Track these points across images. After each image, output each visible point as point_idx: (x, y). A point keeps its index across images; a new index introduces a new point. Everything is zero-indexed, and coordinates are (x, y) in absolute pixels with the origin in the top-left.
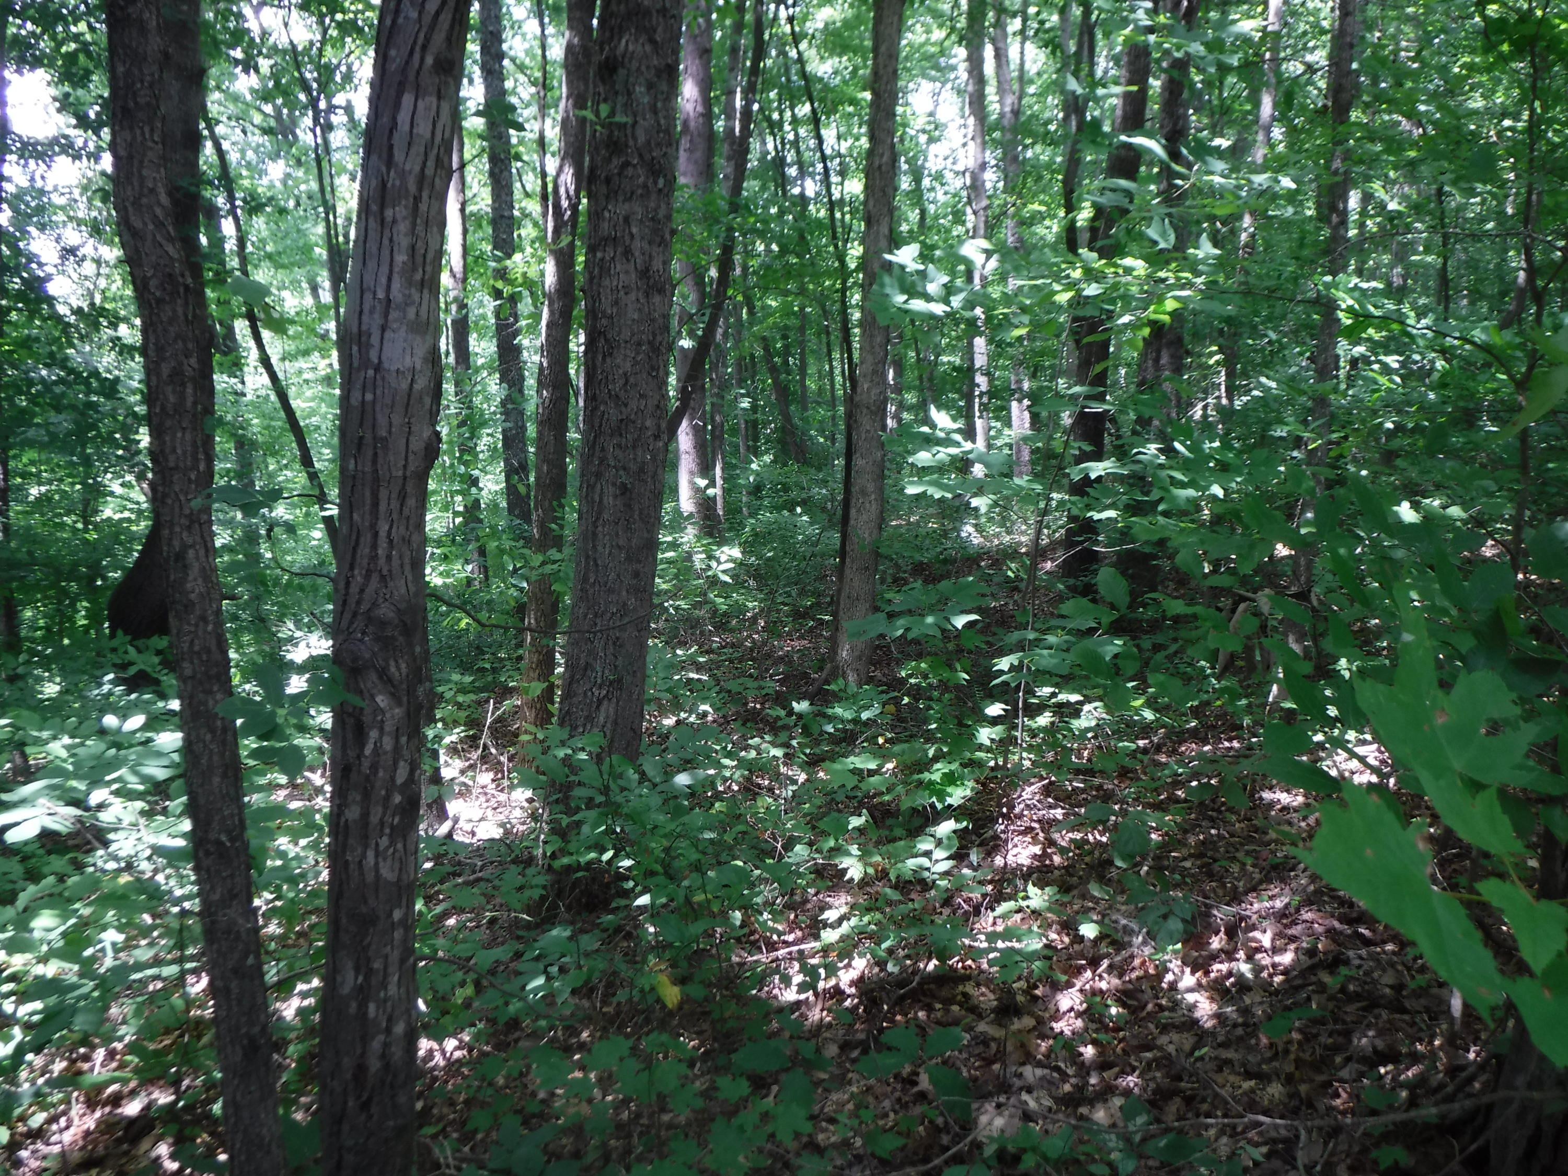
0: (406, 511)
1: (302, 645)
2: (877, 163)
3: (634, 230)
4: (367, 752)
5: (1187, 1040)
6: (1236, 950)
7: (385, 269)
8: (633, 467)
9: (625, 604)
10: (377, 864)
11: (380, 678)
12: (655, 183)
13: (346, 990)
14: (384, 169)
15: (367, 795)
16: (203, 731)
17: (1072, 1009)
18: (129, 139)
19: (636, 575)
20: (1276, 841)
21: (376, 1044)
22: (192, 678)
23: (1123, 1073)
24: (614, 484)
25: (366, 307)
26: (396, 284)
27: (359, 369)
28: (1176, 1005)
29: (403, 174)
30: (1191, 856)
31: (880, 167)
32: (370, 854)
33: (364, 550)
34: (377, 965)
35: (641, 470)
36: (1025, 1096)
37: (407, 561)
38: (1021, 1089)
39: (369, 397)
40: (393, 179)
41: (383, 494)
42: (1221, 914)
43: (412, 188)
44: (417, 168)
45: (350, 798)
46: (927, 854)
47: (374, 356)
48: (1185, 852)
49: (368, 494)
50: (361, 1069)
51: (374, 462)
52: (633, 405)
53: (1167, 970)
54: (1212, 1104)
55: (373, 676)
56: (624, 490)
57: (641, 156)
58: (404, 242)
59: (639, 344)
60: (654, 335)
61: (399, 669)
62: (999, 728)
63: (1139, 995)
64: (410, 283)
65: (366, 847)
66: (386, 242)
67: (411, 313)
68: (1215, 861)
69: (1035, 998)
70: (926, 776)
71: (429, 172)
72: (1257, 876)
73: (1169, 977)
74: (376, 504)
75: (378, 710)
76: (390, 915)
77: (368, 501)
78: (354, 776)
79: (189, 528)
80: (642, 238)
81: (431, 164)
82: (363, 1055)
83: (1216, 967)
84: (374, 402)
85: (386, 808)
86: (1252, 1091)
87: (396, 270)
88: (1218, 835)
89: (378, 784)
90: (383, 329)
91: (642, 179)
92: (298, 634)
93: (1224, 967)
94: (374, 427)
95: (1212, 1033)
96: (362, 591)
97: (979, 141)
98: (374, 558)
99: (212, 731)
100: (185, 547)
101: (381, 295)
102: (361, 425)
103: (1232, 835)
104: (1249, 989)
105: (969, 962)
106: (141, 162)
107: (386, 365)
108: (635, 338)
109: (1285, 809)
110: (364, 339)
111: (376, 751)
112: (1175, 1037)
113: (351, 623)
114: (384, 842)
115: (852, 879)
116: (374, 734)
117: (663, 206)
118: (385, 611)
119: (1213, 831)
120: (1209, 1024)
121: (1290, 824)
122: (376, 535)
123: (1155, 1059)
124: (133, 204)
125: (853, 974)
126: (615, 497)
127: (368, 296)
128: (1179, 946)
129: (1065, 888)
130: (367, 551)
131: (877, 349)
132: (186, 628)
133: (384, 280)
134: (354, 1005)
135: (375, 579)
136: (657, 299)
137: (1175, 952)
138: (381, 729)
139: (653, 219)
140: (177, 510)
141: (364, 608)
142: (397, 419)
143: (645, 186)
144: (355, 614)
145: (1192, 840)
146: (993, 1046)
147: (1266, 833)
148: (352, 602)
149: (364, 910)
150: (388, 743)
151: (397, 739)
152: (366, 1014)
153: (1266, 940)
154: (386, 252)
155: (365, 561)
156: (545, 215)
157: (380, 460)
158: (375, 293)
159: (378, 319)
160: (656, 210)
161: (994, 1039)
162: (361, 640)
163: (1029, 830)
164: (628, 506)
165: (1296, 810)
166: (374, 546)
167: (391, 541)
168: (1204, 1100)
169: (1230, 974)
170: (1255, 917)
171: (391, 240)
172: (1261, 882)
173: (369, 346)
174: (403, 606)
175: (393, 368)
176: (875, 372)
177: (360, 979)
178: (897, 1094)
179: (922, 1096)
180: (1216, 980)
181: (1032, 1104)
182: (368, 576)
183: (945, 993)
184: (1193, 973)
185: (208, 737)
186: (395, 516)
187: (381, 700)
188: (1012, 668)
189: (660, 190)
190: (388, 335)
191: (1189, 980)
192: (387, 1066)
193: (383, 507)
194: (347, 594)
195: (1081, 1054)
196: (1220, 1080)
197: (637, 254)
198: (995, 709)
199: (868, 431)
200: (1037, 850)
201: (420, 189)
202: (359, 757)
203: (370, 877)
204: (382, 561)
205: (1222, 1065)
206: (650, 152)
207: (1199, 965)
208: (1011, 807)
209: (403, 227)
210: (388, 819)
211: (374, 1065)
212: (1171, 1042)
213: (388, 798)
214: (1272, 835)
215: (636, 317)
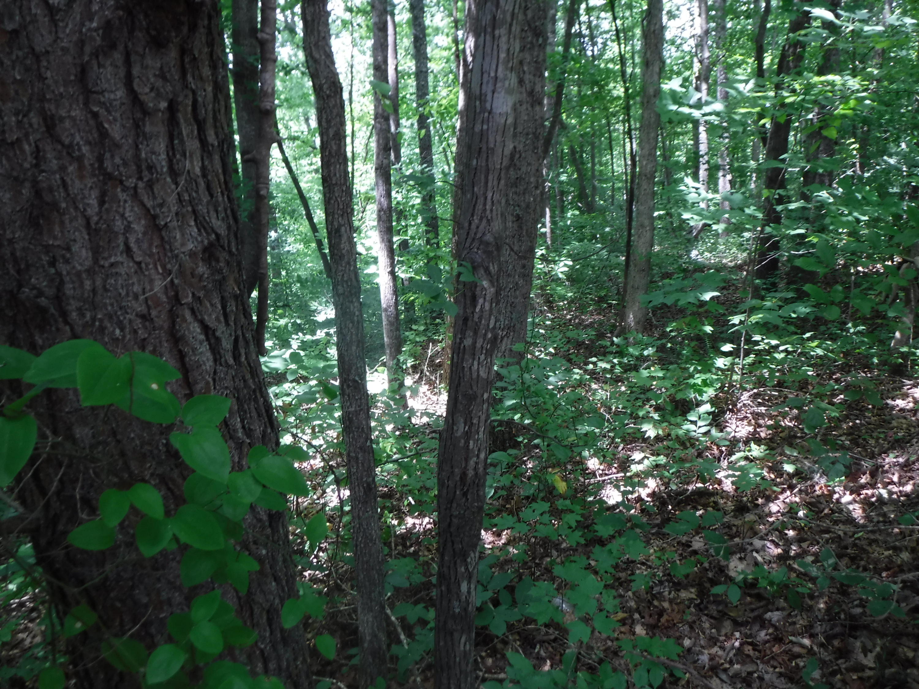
0: (500, 187)
1: (323, 313)
2: (652, 29)
3: (525, 68)
4: (477, 310)
5: (849, 529)
6: (876, 483)
7: (494, 62)
8: (523, 205)
9: (517, 283)
10: (478, 368)
11: (485, 272)
12: (537, 40)
13: (459, 434)
14: (494, 9)
15: (476, 332)
16: (348, 322)
17: (779, 512)
18: (312, 10)
19: (524, 266)
20: (897, 427)
21: (472, 463)
22: (343, 294)
23: (812, 544)
24: (512, 215)
25: (485, 80)
26: (500, 69)
27: (480, 113)
28: (841, 511)
29: (504, 12)
30: (844, 434)
31: (654, 31)
32: (476, 363)
33: (480, 206)
34: (475, 421)
35: (528, 206)
36: (755, 554)
37: (499, 213)
38: (752, 551)
39: (485, 127)
40: (499, 15)
41: (490, 177)
42: (866, 464)
43: (509, 19)
44: (511, 9)
45: (467, 334)
46: (694, 423)
47: (488, 106)
48: (841, 432)
49: (483, 177)
50: (464, 475)
51: (487, 160)
52: (524, 169)
53: (835, 492)
54: (867, 561)
55: (482, 271)
56: (518, 218)
57: (529, 25)
58: (504, 47)
59: (527, 134)
60: (536, 129)
61: (494, 268)
62: (730, 359)
63: (819, 505)
64: (507, 69)
65: (474, 359)
66: (495, 47)
67: (507, 83)
68: (860, 437)
69: (757, 505)
70: (692, 381)
71: (516, 11)
72: (886, 446)
73: (836, 496)
74: (486, 183)
75: (483, 289)
76: (483, 395)
77: (483, 181)
78: (470, 323)
79: (342, 215)
80: (530, 73)
81: (517, 6)
82: (465, 468)
83: (864, 492)
84: (488, 129)
85: (484, 340)
86: (890, 556)
87: (500, 61)
88: (861, 424)
89: (482, 327)
90: (493, 92)
91: (530, 39)
92: (320, 308)
93: (870, 492)
94: (487, 142)
95: (864, 526)
96: (478, 227)
97: (704, 16)
98: (485, 210)
99: (352, 322)
100: (340, 226)
101: (492, 74)
102: (481, 141)
103: (870, 424)
104: (886, 504)
105: (716, 486)
106: (319, 23)
107: (494, 110)
108: (525, 131)
109: (902, 410)
110: (483, 98)
111: (482, 310)
112: (842, 527)
113: (471, 244)
114: (483, 357)
115: (649, 437)
116: (481, 301)
117: (542, 54)
118: (489, 237)
119: (858, 421)
120: (862, 522)
121: (905, 418)
122: (486, 198)
123: (831, 538)
124: (315, 45)
125: (648, 491)
126: (513, 222)
127: (485, 76)
128: (843, 478)
129: (771, 448)
130: (481, 207)
131: (652, 141)
132: (340, 268)
133: (494, 67)
134: (463, 441)
135: (484, 221)
136: (537, 108)
137: (841, 482)
138: (485, 299)
139: (536, 62)
140: (336, 206)
141: (479, 235)
142: (499, 139)
143: (531, 43)
144: (474, 239)
145: (845, 426)
146: (734, 529)
147: (890, 423)
148: (472, 234)
149: (471, 392)
150: (487, 306)
151: (491, 304)
152: (468, 446)
153: (895, 478)
154: (495, 53)
155: (480, 212)
156: (458, 67)
157: (490, 160)
158: (489, 74)
159: (491, 87)
160: (538, 56)
161: (734, 525)
162: (477, 253)
163: (746, 417)
164: (520, 227)
165: (909, 411)
166: (485, 204)
167: (493, 202)
168: (862, 559)
169: (873, 496)
170: (887, 466)
171: (498, 46)
172: (889, 449)
173: (485, 101)
174: (497, 235)
175: (498, 112)
176: (650, 154)
177: (467, 428)
178: (680, 552)
179: (695, 552)
180: (865, 498)
181: (759, 559)
182: (481, 219)
183: (703, 501)
184: (851, 494)
185: (351, 325)
186: (495, 189)
187: (485, 284)
188: (741, 322)
189: (540, 45)
190: (496, 95)
191: (847, 498)
192: (476, 474)
193: (490, 184)
194: (469, 229)
195: (786, 534)
196: (870, 550)
197: (527, 82)
198: (727, 347)
199: (645, 190)
200: (751, 429)
201: (512, 20)
202: (473, 313)
203: (475, 375)
204: (488, 212)
205: (872, 542)
206: (535, 22)
207: (856, 491)
208: (735, 405)
209: (504, 39)
210: (485, 346)
211: (471, 473)
212: (840, 529)
213: (485, 335)
214: (894, 423)
215: (526, 118)
